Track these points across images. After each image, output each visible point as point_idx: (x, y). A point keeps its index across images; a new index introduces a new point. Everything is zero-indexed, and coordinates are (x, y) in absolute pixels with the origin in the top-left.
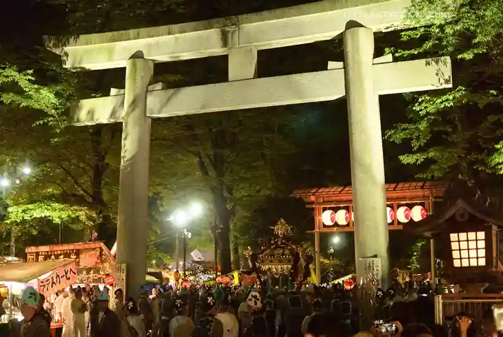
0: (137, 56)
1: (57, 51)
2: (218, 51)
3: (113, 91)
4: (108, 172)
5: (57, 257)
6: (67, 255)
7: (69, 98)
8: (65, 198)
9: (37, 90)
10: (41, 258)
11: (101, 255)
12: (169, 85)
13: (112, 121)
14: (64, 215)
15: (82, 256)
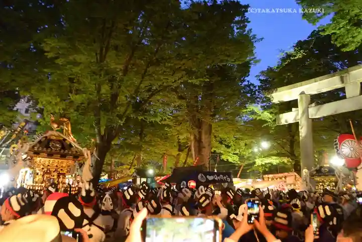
0: (303, 93)
1: (269, 96)
2: (340, 86)
3: (293, 109)
4: (296, 143)
5: (277, 179)
6: (281, 178)
7: (276, 114)
8: (278, 155)
9: (262, 113)
10: (270, 180)
11: (296, 178)
12: (318, 104)
13: (294, 122)
14: (278, 161)
15: (287, 179)
